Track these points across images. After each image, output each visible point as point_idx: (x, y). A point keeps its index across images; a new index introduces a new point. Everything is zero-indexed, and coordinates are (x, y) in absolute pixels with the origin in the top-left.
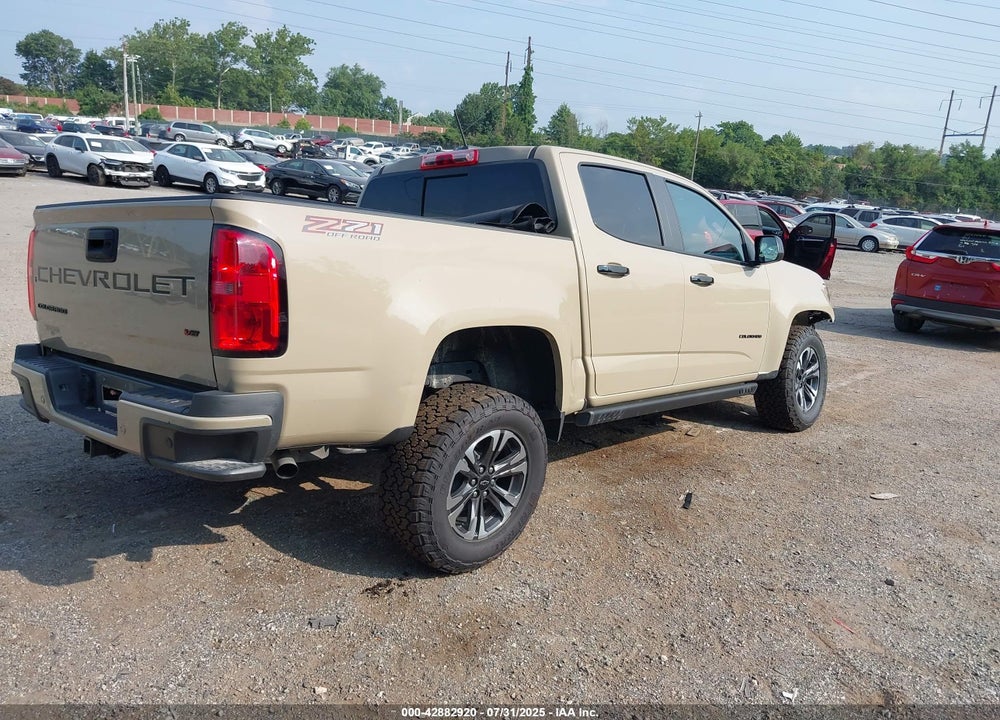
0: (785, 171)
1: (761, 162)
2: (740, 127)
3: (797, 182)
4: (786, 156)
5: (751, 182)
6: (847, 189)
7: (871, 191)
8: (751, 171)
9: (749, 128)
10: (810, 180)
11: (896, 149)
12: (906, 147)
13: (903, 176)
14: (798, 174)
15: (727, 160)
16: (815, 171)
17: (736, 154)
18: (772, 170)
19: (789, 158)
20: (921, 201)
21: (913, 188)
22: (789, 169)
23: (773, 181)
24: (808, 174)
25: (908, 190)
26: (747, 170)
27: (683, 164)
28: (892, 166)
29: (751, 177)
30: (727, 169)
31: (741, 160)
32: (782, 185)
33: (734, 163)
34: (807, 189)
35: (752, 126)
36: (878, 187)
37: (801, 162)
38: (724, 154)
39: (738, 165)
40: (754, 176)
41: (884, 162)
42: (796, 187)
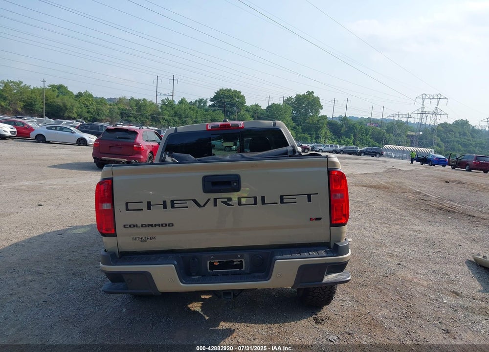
0: (92, 110)
1: (79, 106)
2: (60, 87)
3: (98, 115)
4: (90, 102)
5: (75, 115)
6: (122, 118)
7: (132, 119)
8: (75, 110)
9: (66, 88)
10: (104, 114)
11: (139, 100)
12: (144, 100)
13: (145, 112)
14: (98, 112)
15: (62, 105)
16: (106, 110)
17: (66, 102)
18: (85, 110)
19: (92, 103)
20: (154, 123)
21: (150, 118)
22: (93, 109)
23: (87, 115)
24: (103, 112)
25: (148, 119)
26: (72, 109)
27: (36, 106)
28: (140, 108)
29: (75, 113)
30: (62, 109)
31: (69, 105)
32: (91, 117)
33: (65, 106)
34: (104, 118)
35: (67, 87)
36: (135, 117)
37: (99, 106)
38: (58, 101)
39: (68, 107)
40: (76, 113)
41: (136, 106)
42: (98, 117)
